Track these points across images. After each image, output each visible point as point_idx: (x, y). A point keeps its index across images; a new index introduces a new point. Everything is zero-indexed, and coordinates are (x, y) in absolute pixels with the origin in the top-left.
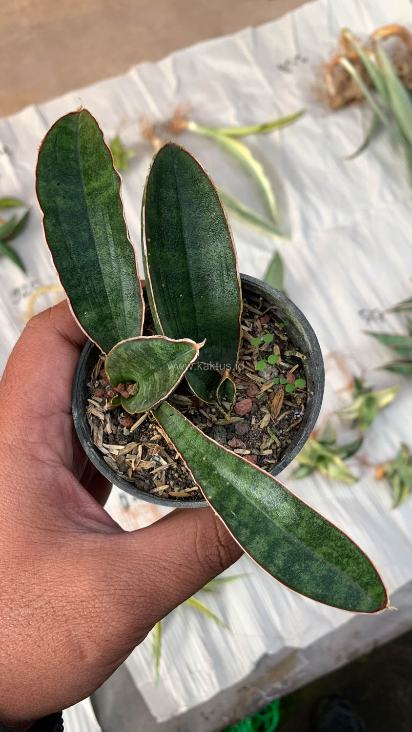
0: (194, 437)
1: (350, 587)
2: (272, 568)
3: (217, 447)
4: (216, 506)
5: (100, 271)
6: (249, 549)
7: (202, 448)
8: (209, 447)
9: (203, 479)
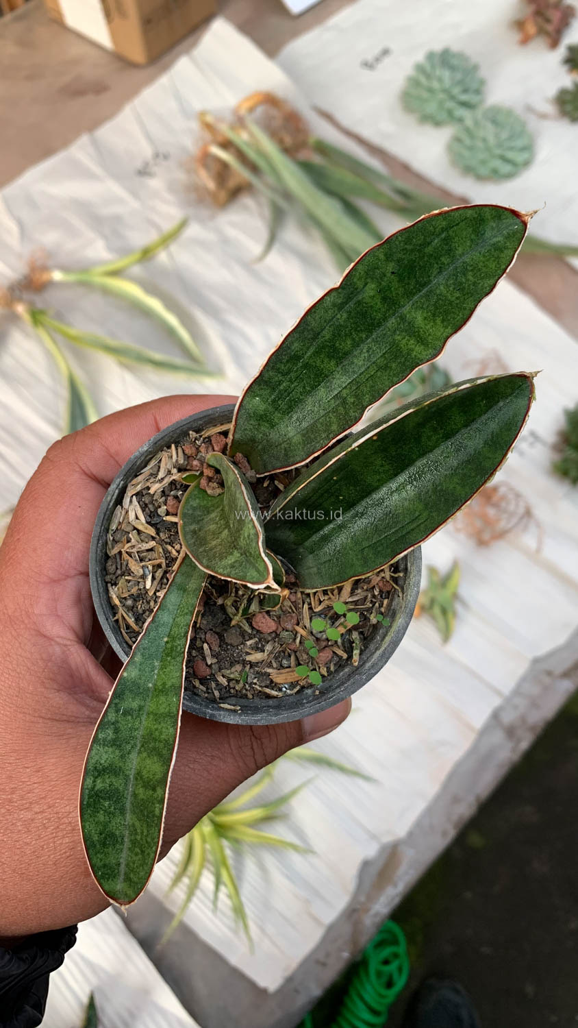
0: (186, 611)
1: (119, 865)
2: (89, 781)
3: (183, 650)
4: (119, 687)
5: (316, 386)
6: (93, 748)
7: (176, 629)
8: (180, 639)
9: (142, 654)
